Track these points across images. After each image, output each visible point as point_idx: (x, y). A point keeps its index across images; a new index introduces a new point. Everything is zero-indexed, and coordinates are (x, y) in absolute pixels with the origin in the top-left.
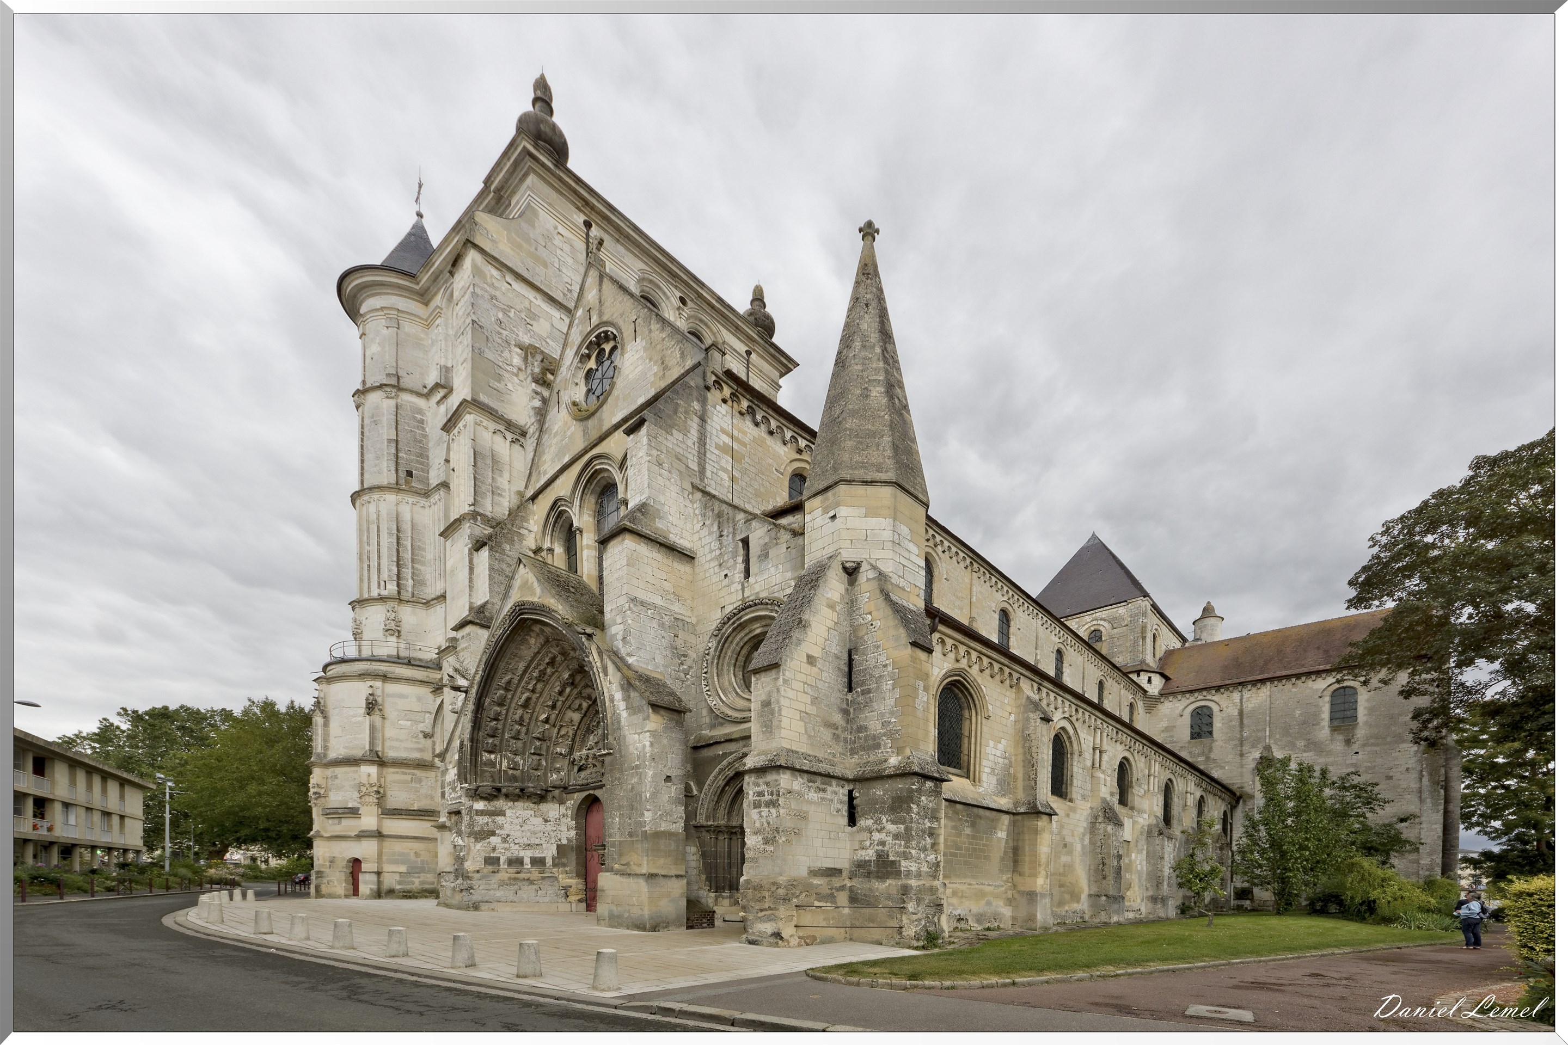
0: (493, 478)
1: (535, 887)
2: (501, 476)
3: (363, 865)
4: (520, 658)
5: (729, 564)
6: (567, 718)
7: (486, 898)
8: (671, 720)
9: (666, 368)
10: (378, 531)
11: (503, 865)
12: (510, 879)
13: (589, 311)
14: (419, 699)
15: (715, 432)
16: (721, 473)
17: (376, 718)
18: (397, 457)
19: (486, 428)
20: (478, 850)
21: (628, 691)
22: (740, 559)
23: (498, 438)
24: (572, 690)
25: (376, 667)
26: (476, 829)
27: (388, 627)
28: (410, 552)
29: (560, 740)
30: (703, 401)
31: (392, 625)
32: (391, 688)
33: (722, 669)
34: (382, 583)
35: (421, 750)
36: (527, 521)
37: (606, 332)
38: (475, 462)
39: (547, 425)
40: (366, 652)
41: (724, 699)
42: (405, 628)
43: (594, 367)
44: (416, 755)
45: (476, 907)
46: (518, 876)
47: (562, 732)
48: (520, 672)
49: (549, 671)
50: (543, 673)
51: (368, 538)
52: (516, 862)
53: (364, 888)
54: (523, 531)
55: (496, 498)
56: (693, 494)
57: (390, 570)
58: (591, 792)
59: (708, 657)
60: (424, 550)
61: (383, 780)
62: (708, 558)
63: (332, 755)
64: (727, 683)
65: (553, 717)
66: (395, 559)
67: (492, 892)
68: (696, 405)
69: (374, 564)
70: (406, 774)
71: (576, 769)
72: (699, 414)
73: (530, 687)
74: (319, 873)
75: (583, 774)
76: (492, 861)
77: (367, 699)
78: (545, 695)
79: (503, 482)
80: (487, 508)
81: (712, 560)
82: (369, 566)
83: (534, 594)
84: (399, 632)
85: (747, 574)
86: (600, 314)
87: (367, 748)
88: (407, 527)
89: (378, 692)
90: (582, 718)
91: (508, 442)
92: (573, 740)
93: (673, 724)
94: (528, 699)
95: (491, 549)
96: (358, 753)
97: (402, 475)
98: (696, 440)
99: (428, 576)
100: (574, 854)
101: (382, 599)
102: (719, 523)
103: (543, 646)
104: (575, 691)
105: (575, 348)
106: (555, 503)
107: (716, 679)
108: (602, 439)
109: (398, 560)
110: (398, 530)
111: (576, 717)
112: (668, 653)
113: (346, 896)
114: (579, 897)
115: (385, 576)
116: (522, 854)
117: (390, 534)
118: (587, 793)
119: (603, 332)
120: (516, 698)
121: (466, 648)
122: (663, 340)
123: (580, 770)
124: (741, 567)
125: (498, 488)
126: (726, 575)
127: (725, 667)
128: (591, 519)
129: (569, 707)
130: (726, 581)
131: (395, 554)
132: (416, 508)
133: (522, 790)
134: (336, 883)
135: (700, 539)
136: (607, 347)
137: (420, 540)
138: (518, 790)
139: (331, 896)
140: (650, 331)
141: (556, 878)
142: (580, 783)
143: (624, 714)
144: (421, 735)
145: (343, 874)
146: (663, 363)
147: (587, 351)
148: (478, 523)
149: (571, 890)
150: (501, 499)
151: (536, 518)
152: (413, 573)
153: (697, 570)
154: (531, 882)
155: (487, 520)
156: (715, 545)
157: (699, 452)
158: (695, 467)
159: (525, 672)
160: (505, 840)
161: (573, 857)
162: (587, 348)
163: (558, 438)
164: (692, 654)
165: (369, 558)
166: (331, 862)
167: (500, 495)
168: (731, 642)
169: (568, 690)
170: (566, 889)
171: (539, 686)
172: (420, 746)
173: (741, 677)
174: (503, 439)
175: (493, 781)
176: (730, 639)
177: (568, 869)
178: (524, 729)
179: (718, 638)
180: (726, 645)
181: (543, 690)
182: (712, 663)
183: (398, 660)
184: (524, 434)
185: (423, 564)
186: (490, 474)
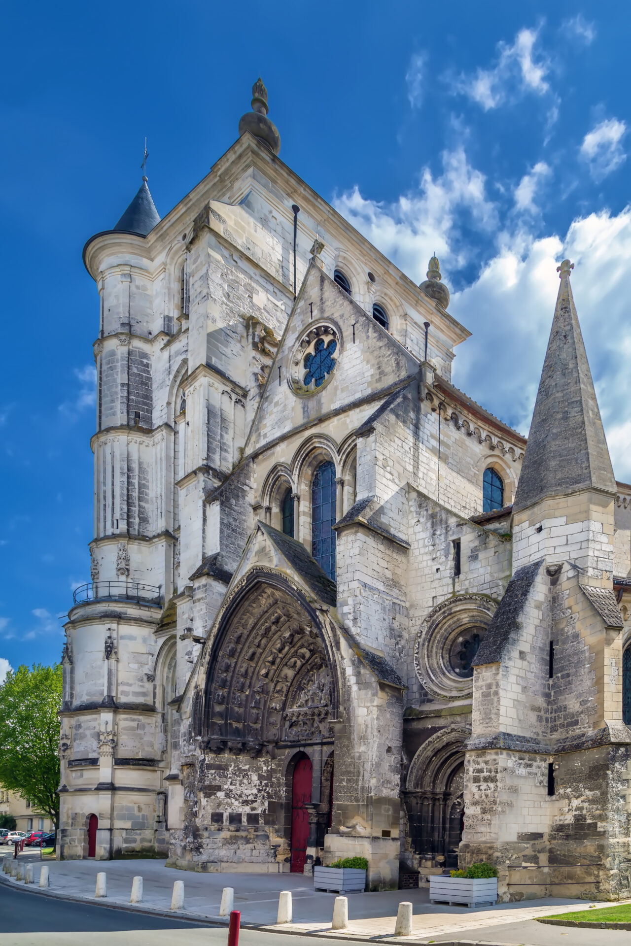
0: (221, 435)
1: (250, 846)
2: (227, 433)
3: (99, 821)
4: (252, 614)
5: (441, 561)
6: (283, 675)
7: (211, 859)
8: (393, 696)
9: (382, 373)
10: (113, 471)
11: (226, 822)
12: (231, 837)
13: (311, 304)
14: (145, 640)
15: (426, 438)
16: (431, 474)
17: (113, 661)
18: (128, 399)
19: (217, 389)
20: (206, 806)
21: (358, 667)
22: (451, 557)
23: (226, 398)
24: (290, 648)
25: (113, 609)
26: (206, 783)
27: (119, 566)
28: (137, 490)
29: (276, 695)
30: (418, 411)
31: (123, 565)
32: (125, 629)
33: (431, 651)
34: (115, 522)
35: (144, 694)
36: (249, 479)
37: (326, 328)
38: (208, 420)
39: (268, 394)
40: (103, 592)
41: (434, 678)
42: (133, 566)
43: (313, 353)
44: (140, 700)
45: (204, 867)
46: (238, 834)
47: (278, 688)
48: (249, 627)
49: (274, 628)
50: (268, 629)
51: (105, 478)
52: (235, 819)
53: (101, 849)
54: (246, 488)
55: (223, 453)
56: (409, 492)
57: (121, 509)
58: (302, 749)
59: (419, 640)
60: (147, 487)
61: (116, 727)
62: (423, 551)
63: (76, 703)
64: (435, 664)
65: (272, 672)
66: (125, 498)
67: (216, 851)
68: (412, 415)
69: (109, 501)
70: (133, 720)
71: (287, 724)
72: (414, 422)
73: (257, 641)
74: (63, 831)
75: (295, 730)
76: (217, 818)
77: (106, 643)
78: (267, 650)
79: (228, 438)
80: (217, 464)
81: (426, 553)
82: (105, 505)
83: (271, 561)
84: (128, 570)
85: (458, 571)
86: (322, 310)
87: (105, 694)
88: (135, 466)
89: (114, 635)
90: (296, 675)
91: (233, 402)
92: (286, 696)
93: (394, 700)
94: (254, 654)
95: (222, 504)
96: (100, 700)
97: (132, 416)
98: (411, 444)
99: (150, 514)
100: (283, 812)
101: (114, 537)
102: (433, 523)
103: (271, 606)
104: (293, 650)
105: (296, 335)
106: (275, 468)
107: (426, 660)
108: (321, 420)
109: (128, 498)
110: (128, 470)
111: (290, 673)
112: (388, 633)
113: (84, 858)
114: (286, 856)
115: (117, 515)
116: (240, 810)
117: (122, 473)
118: (296, 750)
119: (324, 326)
120: (244, 653)
121: (202, 598)
122: (380, 348)
123: (291, 726)
124: (451, 563)
125: (224, 444)
126: (438, 570)
127: (434, 650)
128: (307, 488)
129: (286, 665)
130: (438, 576)
131: (125, 492)
132: (143, 447)
133: (244, 744)
134: (76, 843)
135: (415, 533)
136: (327, 339)
137: (145, 479)
138: (240, 744)
139: (72, 857)
140: (368, 337)
141: (267, 837)
142: (292, 739)
143: (355, 688)
144: (145, 678)
145: (82, 832)
146: (379, 368)
147: (307, 339)
148: (210, 477)
149: (279, 849)
150: (226, 454)
151: (255, 476)
152: (139, 511)
153: (412, 559)
154: (247, 841)
155: (218, 474)
156: (428, 542)
157: (414, 456)
158: (410, 468)
159: (253, 628)
160: (227, 796)
161: (282, 815)
162: (308, 336)
163: (280, 408)
164: (406, 635)
165: (105, 497)
166: (73, 819)
167: (226, 451)
168: (441, 628)
169: (287, 648)
170: (276, 847)
171: (264, 641)
172: (144, 690)
173: (447, 659)
174: (229, 399)
175: (221, 735)
176: (440, 625)
177: (277, 827)
178: (248, 682)
179: (429, 624)
180: (436, 631)
181: (266, 646)
182: (423, 645)
183: (127, 599)
184: (245, 396)
185: (147, 502)
186: (219, 431)
